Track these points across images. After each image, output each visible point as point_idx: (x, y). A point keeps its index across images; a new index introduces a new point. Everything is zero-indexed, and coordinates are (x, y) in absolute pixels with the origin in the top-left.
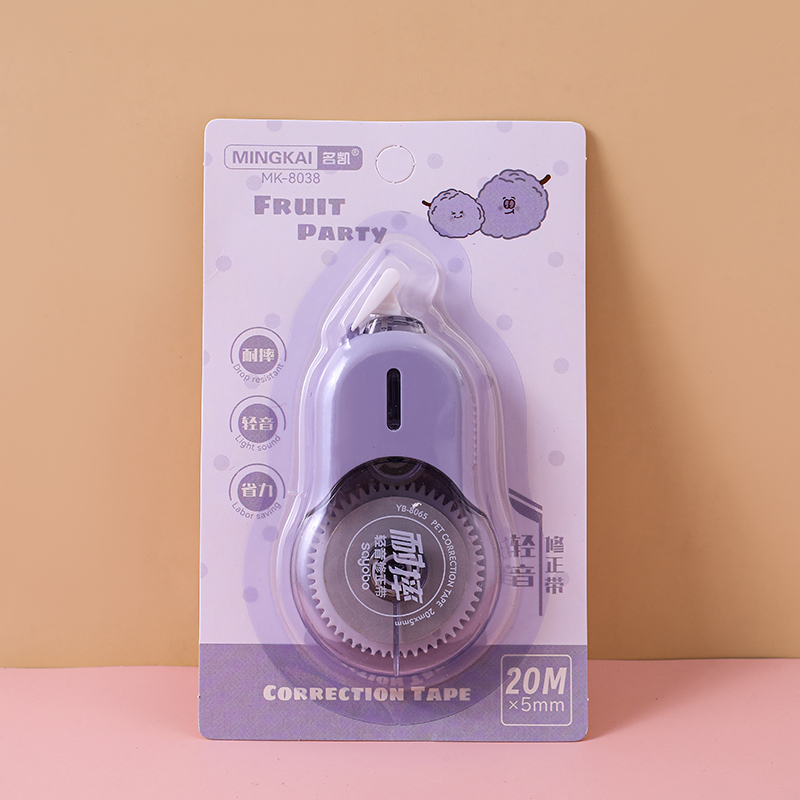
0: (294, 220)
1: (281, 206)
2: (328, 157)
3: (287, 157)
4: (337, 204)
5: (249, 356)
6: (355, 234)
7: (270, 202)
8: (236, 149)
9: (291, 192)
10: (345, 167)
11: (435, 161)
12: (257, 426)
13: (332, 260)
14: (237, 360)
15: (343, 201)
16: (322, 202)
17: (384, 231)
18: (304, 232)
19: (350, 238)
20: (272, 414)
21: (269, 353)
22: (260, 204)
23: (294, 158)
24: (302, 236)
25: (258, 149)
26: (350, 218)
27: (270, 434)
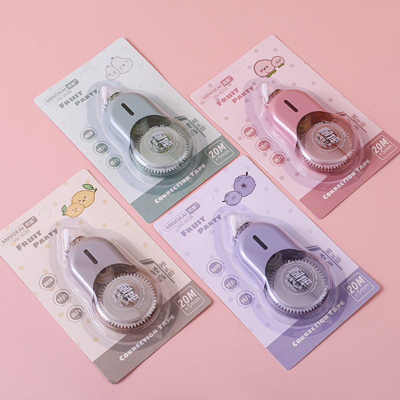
0: (195, 230)
1: (189, 230)
2: (190, 210)
3: (180, 218)
4: (202, 219)
5: (213, 270)
6: (213, 222)
7: (186, 231)
8: (166, 226)
9: (189, 225)
10: (197, 209)
11: (217, 191)
12: (231, 284)
13: (213, 232)
14: (212, 273)
15: (203, 217)
16: (198, 221)
17: (219, 216)
18: (200, 231)
19: (213, 224)
20: (232, 279)
21: (218, 265)
22: (184, 234)
23: (182, 217)
24: (201, 232)
25: (171, 221)
26: (209, 219)
27: (236, 283)
